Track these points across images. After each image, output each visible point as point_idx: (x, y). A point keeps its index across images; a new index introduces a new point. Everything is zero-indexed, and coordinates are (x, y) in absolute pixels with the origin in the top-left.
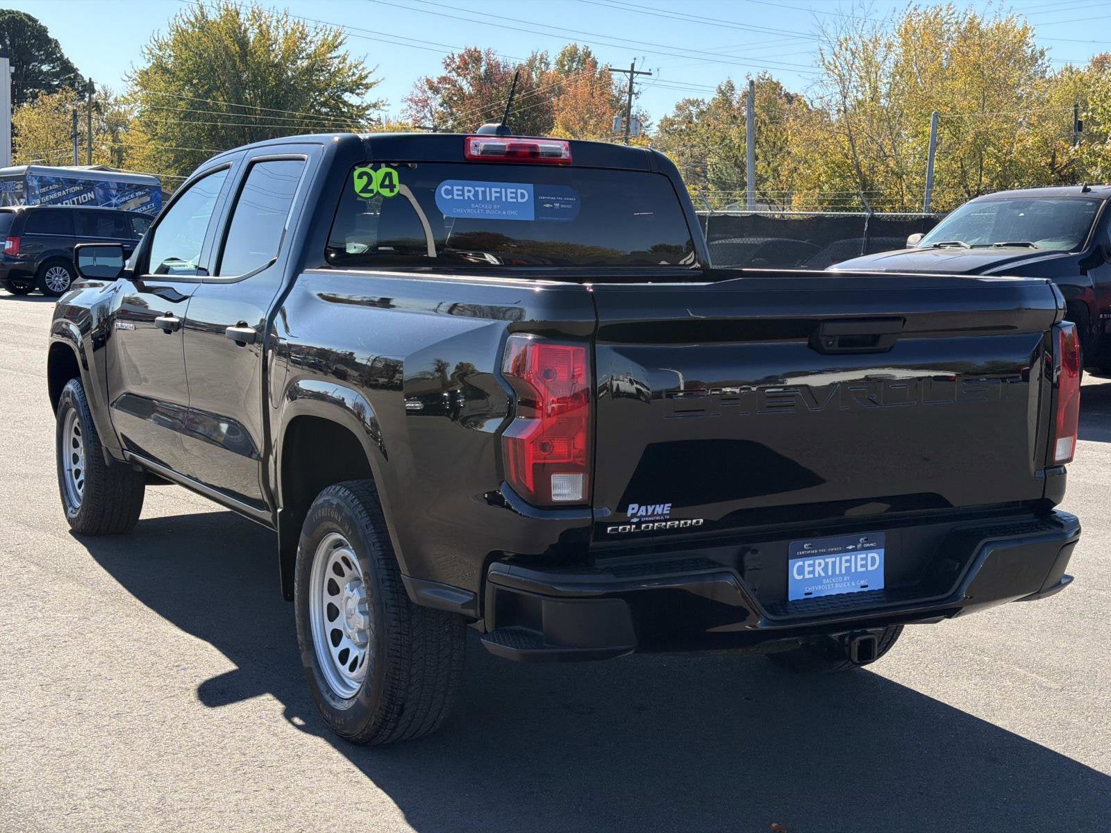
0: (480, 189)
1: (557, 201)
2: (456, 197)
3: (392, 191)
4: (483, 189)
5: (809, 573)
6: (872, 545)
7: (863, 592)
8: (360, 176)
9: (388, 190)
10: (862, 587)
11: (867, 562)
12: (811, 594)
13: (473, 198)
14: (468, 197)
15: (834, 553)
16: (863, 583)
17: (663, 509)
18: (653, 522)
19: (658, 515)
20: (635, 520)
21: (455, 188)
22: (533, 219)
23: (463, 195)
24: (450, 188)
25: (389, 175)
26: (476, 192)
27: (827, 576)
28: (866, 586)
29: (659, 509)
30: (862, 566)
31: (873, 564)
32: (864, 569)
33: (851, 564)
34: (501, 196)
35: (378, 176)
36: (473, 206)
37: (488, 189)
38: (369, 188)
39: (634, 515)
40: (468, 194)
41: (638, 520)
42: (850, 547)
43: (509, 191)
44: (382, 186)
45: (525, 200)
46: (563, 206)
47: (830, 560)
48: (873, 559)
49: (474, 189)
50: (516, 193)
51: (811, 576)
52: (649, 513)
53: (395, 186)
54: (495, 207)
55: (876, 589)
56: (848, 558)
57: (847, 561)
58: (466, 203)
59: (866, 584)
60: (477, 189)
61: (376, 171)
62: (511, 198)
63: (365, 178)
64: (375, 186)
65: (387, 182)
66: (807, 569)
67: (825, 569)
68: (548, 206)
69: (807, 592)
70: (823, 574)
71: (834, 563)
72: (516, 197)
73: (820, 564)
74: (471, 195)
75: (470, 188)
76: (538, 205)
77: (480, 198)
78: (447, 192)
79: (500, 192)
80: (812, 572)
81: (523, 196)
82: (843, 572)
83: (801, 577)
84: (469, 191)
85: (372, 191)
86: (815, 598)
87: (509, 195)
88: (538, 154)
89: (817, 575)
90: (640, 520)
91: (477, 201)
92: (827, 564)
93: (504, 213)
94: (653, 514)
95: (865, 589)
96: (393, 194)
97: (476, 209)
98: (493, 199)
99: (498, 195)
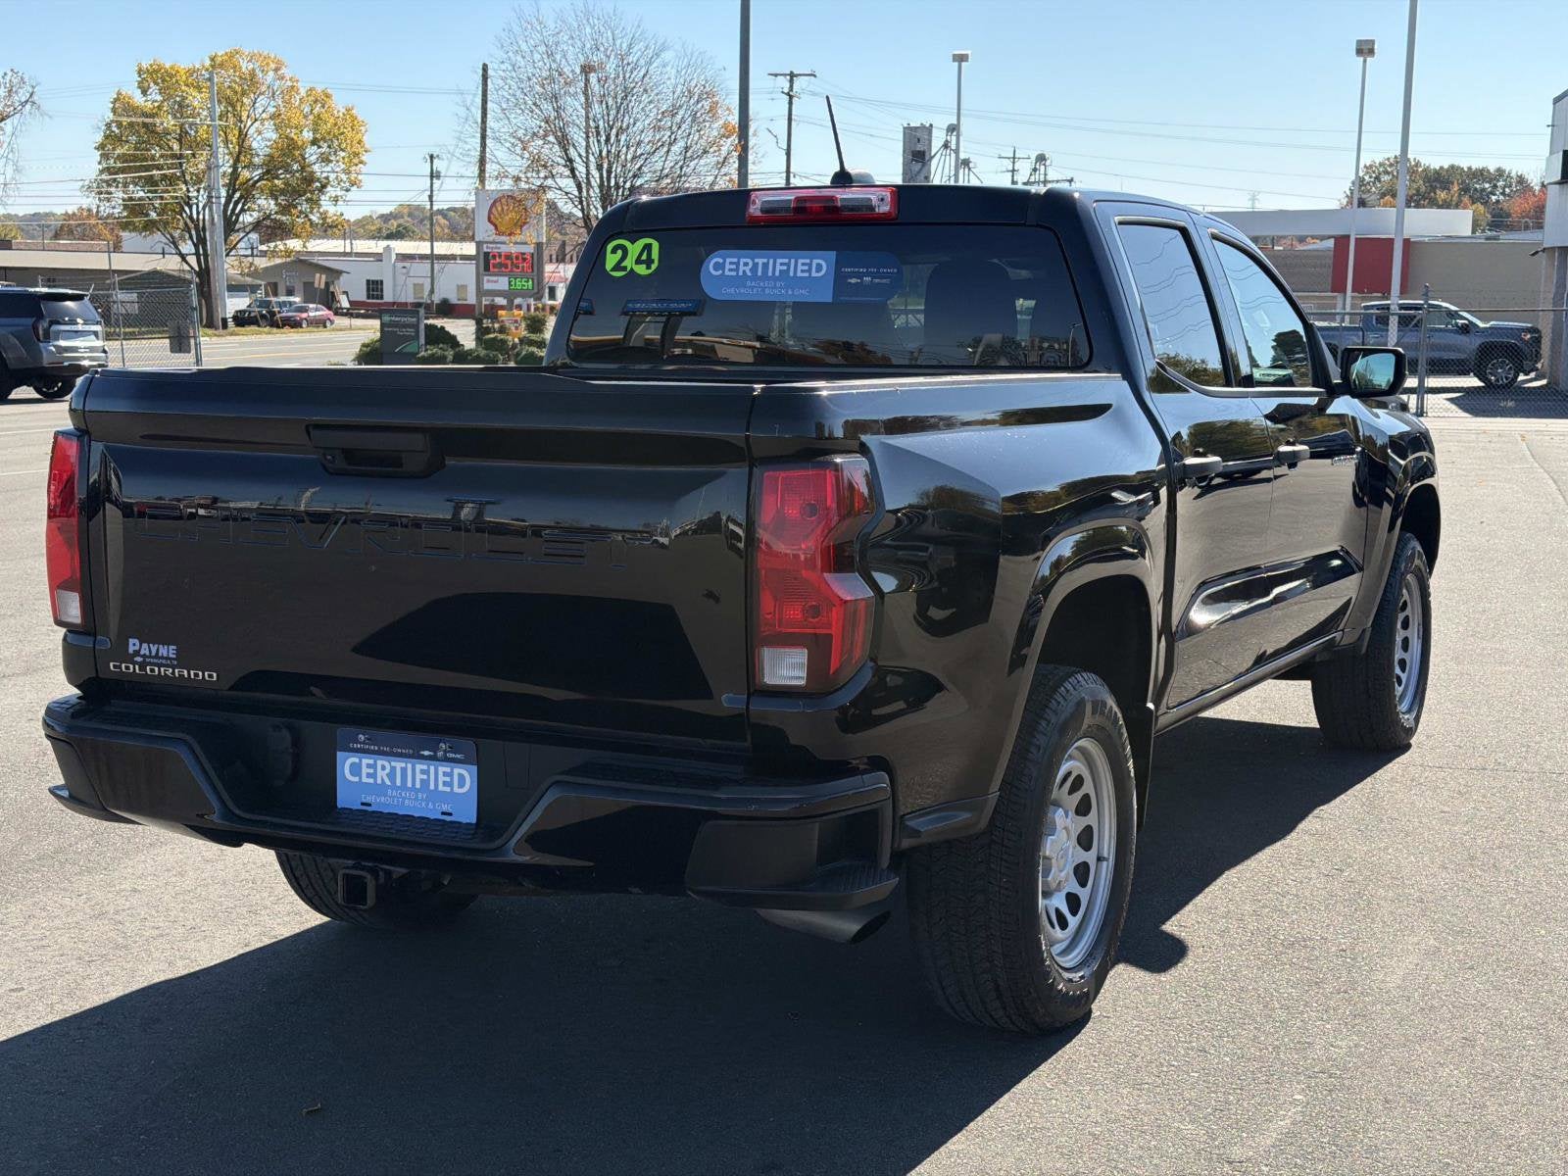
0: (760, 261)
1: (867, 274)
2: (727, 273)
3: (648, 267)
4: (765, 260)
5: (369, 775)
6: (458, 756)
7: (444, 821)
8: (614, 251)
9: (644, 266)
10: (443, 813)
11: (452, 779)
12: (370, 805)
13: (749, 274)
14: (744, 271)
15: (401, 755)
16: (445, 808)
17: (168, 651)
18: (159, 666)
19: (162, 658)
20: (139, 659)
21: (728, 260)
22: (829, 299)
23: (737, 270)
24: (721, 261)
25: (648, 247)
26: (756, 265)
27: (394, 786)
28: (450, 814)
29: (163, 651)
30: (445, 784)
31: (461, 784)
32: (448, 789)
33: (429, 777)
34: (789, 269)
35: (635, 249)
36: (749, 283)
37: (771, 261)
38: (623, 264)
39: (137, 653)
40: (745, 268)
41: (141, 659)
42: (426, 753)
43: (801, 261)
44: (638, 261)
45: (823, 272)
46: (877, 281)
47: (399, 765)
48: (461, 777)
49: (753, 261)
50: (810, 265)
51: (371, 781)
52: (153, 654)
53: (653, 261)
54: (778, 284)
55: (464, 821)
56: (425, 767)
57: (423, 772)
58: (739, 280)
59: (450, 811)
60: (756, 260)
61: (633, 243)
62: (802, 271)
63: (620, 252)
64: (629, 263)
65: (644, 257)
66: (365, 771)
67: (392, 775)
68: (853, 281)
69: (364, 801)
70: (388, 782)
71: (404, 770)
72: (810, 271)
73: (383, 768)
74: (747, 269)
75: (749, 260)
76: (839, 279)
77: (760, 274)
78: (717, 266)
79: (788, 265)
80: (373, 776)
81: (819, 268)
82: (418, 786)
83: (356, 779)
84: (746, 264)
85: (625, 269)
86: (373, 812)
87: (800, 267)
88: (836, 209)
89: (379, 781)
90: (144, 660)
91: (754, 277)
92: (393, 769)
93: (790, 292)
94: (157, 656)
95: (448, 818)
96: (650, 271)
97: (752, 288)
98: (777, 274)
99: (785, 268)
